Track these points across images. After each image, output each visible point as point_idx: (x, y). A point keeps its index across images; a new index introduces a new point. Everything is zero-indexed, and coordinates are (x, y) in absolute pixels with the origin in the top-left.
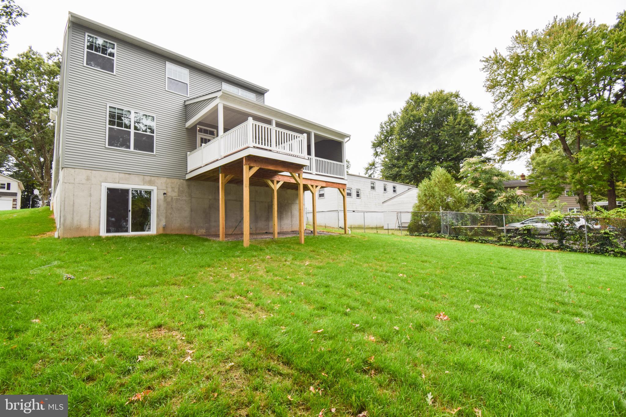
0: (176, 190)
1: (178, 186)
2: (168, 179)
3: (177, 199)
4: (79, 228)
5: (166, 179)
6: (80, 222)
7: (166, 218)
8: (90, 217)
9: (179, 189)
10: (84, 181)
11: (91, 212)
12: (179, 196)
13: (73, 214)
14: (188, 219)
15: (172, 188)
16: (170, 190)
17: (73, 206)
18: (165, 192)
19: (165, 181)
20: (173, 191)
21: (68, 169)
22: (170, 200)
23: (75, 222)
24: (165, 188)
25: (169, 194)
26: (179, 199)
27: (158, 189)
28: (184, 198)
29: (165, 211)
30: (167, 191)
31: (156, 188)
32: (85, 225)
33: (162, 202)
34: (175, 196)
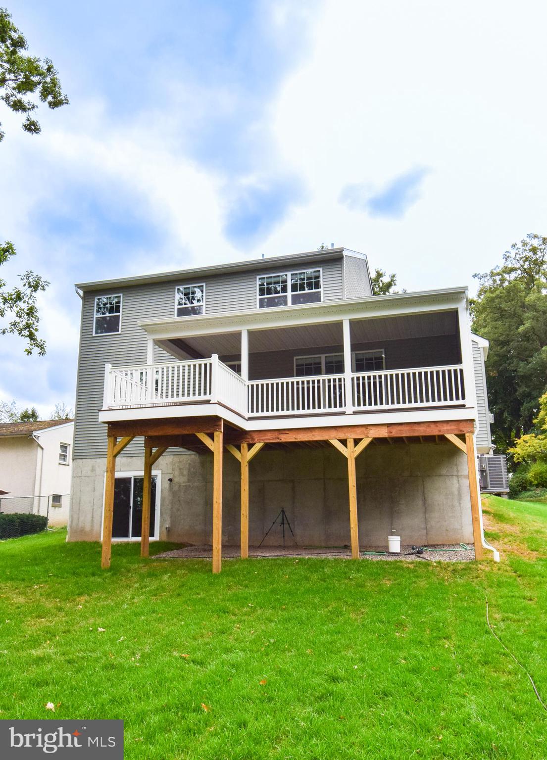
0: (185, 472)
1: (187, 466)
2: (175, 456)
3: (186, 486)
4: (83, 530)
5: (172, 457)
6: (84, 524)
7: (171, 517)
8: (93, 517)
9: (189, 470)
10: (89, 473)
11: (94, 510)
12: (189, 481)
13: (79, 514)
14: (201, 517)
15: (180, 469)
16: (177, 473)
17: (80, 503)
18: (171, 476)
19: (171, 460)
20: (181, 474)
21: (77, 460)
22: (177, 489)
23: (81, 524)
24: (170, 471)
25: (176, 480)
26: (189, 486)
27: (162, 474)
28: (196, 484)
29: (170, 507)
30: (174, 476)
31: (160, 472)
32: (88, 528)
33: (166, 493)
34: (184, 482)
